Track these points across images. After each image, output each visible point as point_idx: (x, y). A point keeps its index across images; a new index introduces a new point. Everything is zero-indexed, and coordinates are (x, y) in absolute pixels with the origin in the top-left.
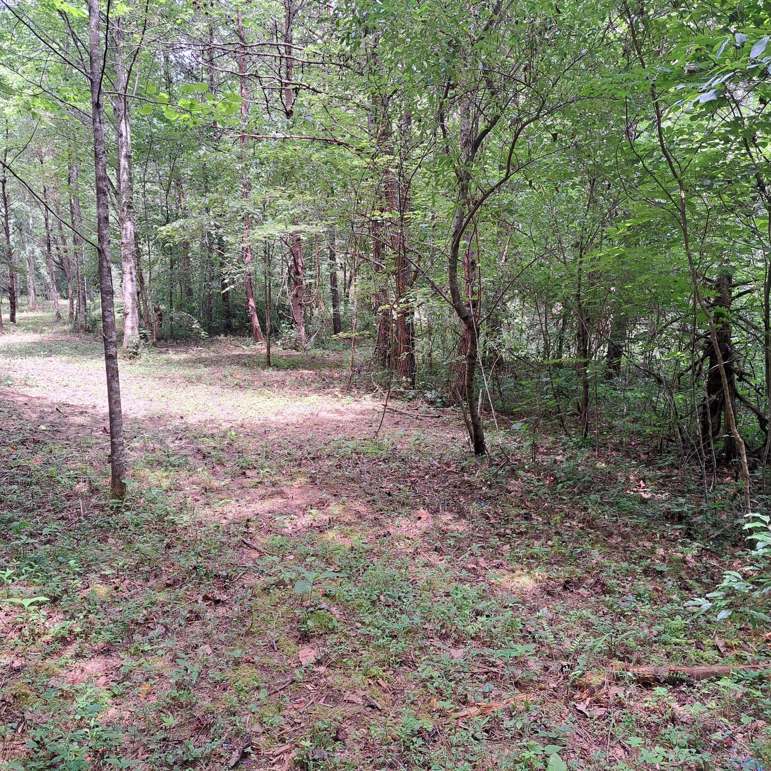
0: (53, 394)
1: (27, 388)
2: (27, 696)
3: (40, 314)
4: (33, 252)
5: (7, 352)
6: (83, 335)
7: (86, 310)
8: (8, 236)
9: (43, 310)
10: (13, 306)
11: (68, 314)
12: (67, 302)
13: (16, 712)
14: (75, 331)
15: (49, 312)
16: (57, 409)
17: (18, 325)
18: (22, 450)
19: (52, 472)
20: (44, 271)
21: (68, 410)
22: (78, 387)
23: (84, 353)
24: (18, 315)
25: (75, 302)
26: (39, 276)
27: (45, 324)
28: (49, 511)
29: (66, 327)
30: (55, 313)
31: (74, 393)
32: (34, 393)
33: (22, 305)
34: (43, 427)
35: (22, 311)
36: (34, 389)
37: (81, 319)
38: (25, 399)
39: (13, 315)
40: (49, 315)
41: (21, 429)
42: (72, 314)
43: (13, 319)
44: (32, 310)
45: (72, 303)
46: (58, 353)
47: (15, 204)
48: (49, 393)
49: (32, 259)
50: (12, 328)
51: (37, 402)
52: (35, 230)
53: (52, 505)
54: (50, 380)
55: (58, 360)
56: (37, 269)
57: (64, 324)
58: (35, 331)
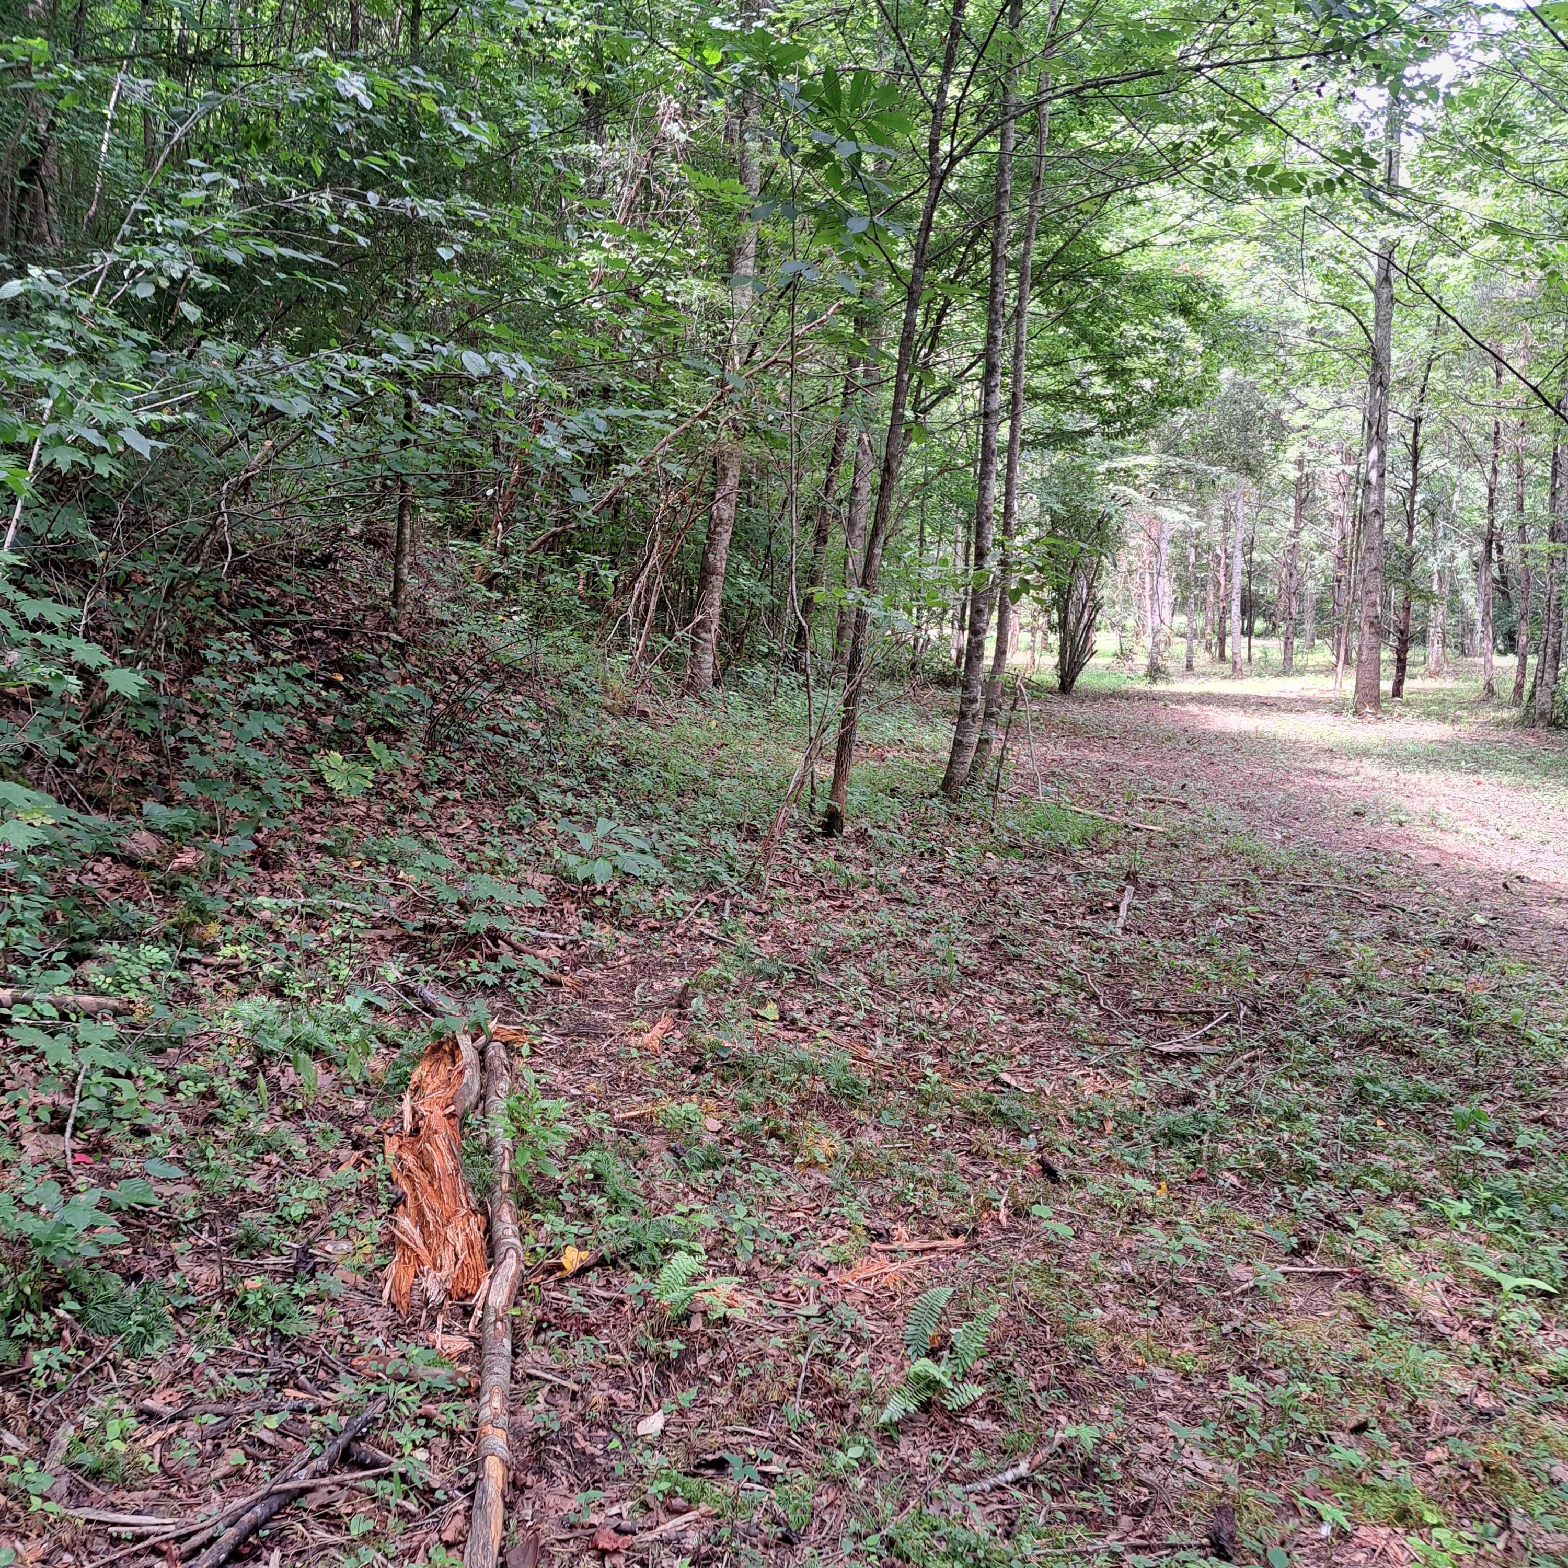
0: (1489, 853)
1: (1438, 833)
2: (1513, 1480)
3: (1448, 684)
4: (1453, 558)
5: (1389, 757)
6: (1543, 733)
7: (1556, 679)
8: (1411, 528)
9: (1456, 674)
10: (1401, 664)
11: (1512, 686)
12: (1512, 660)
13: (1490, 1503)
14: (1527, 721)
15: (1467, 680)
16: (1505, 886)
17: (1407, 704)
18: (1444, 960)
19: (1516, 1017)
20: (1468, 598)
21: (1530, 891)
22: (1543, 843)
23: (1548, 770)
24: (1408, 684)
25: (1532, 660)
26: (1456, 608)
27: (1462, 704)
28: (1512, 1098)
29: (1505, 714)
30: (1481, 683)
31: (1533, 856)
32: (1450, 843)
33: (1414, 665)
34: (1479, 919)
35: (1413, 677)
36: (1450, 839)
37: (1543, 697)
38: (1435, 857)
39: (1399, 683)
40: (1471, 687)
41: (1437, 914)
42: (1519, 687)
43: (1397, 692)
44: (1434, 675)
45: (1523, 665)
46: (1491, 765)
47: (1430, 462)
48: (1482, 849)
49: (1447, 573)
50: (1399, 709)
51: (1462, 866)
52: (1458, 513)
53: (1518, 1088)
54: (1483, 823)
55: (1494, 780)
56: (1455, 592)
57: (1500, 706)
58: (1443, 719)
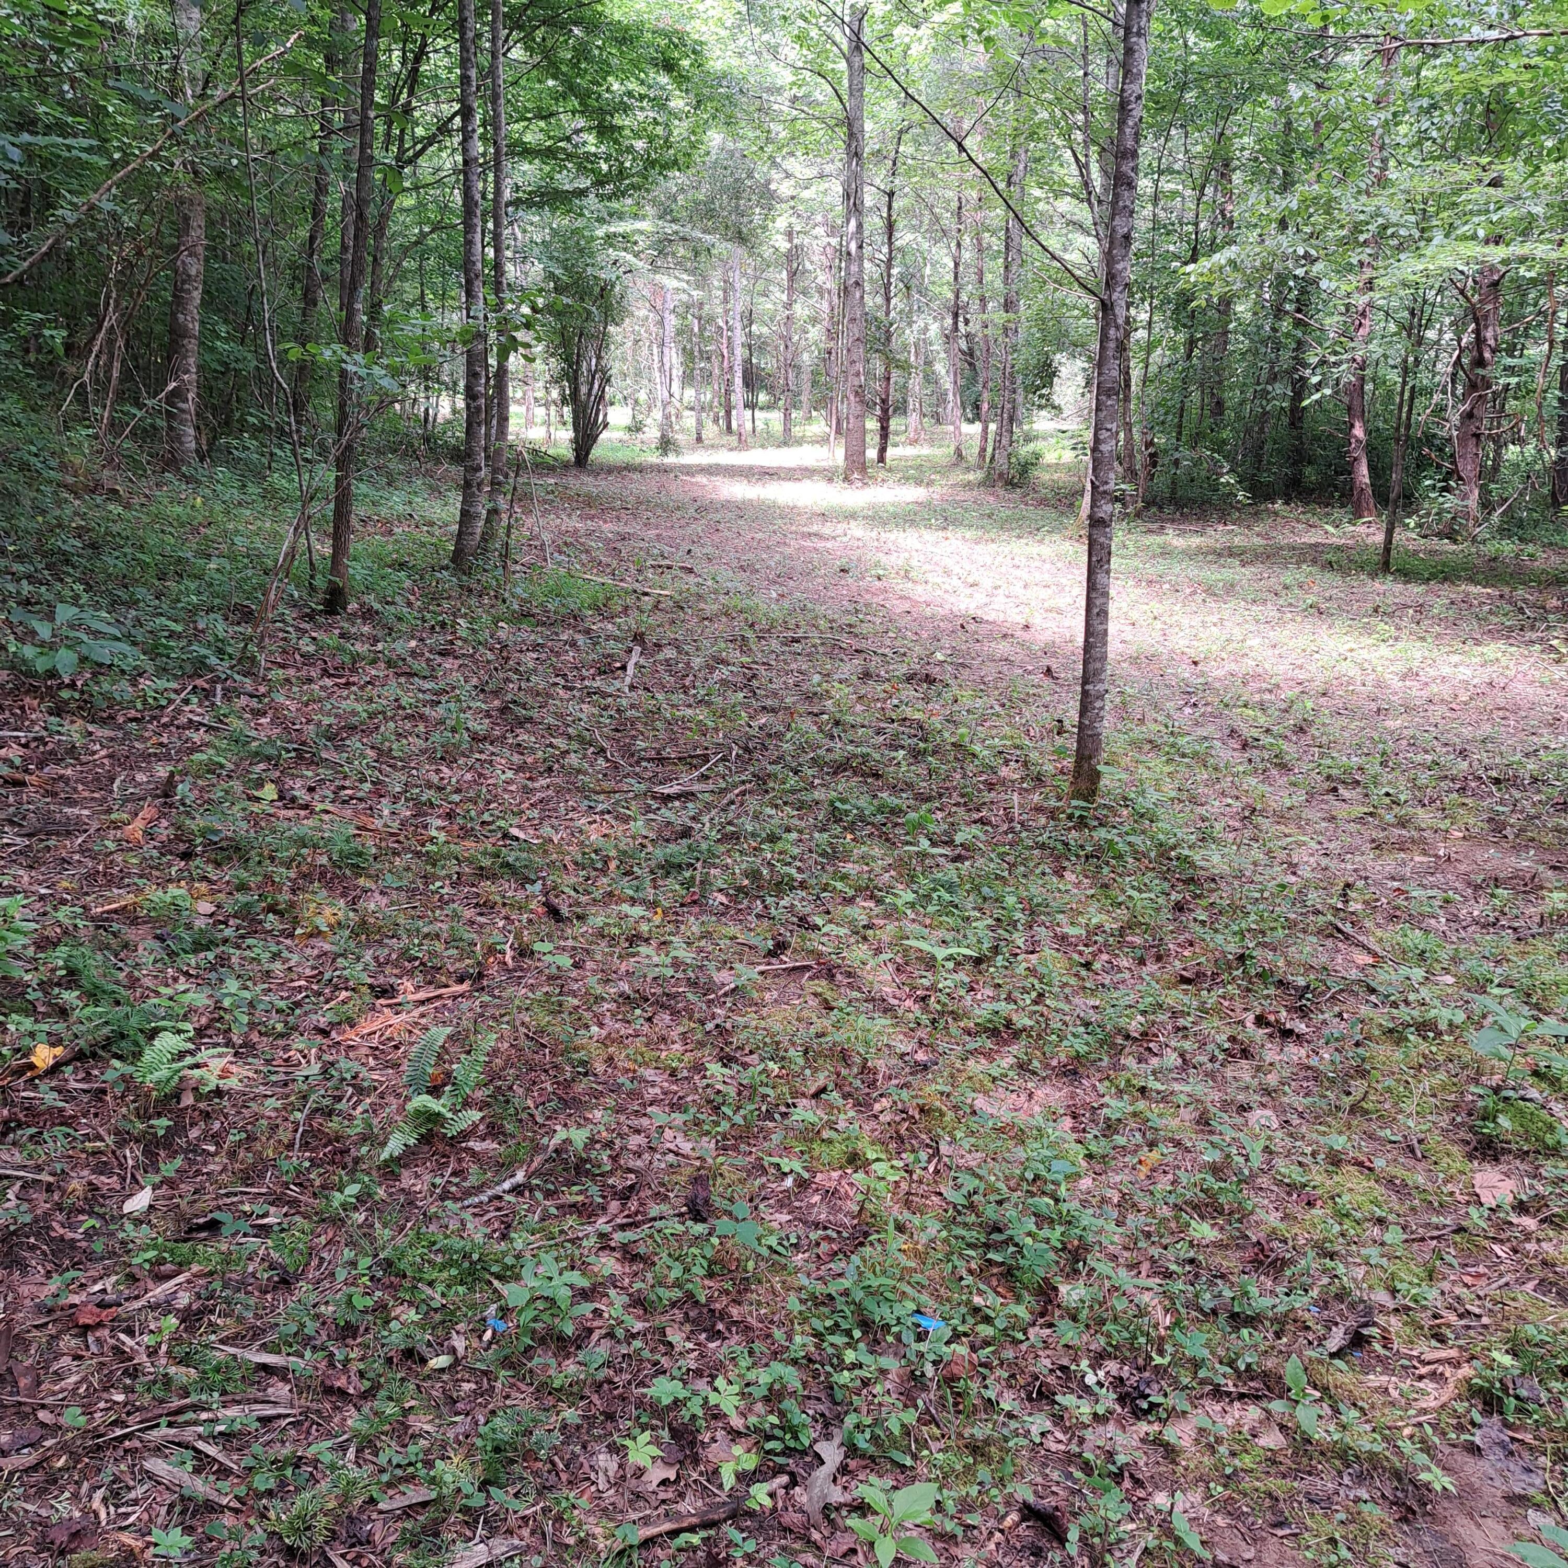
0: (952, 599)
1: (910, 585)
2: (942, 1115)
3: (925, 450)
4: (926, 329)
5: (873, 518)
6: (1002, 492)
7: (1012, 442)
8: (888, 300)
9: (931, 442)
10: (884, 432)
11: (976, 450)
12: (977, 427)
13: (924, 1136)
14: (988, 483)
15: (941, 446)
16: (962, 627)
17: (890, 470)
18: (908, 692)
19: (962, 735)
20: (940, 368)
21: (983, 629)
22: (995, 588)
23: (1004, 525)
24: (891, 452)
25: (993, 427)
26: (930, 379)
27: (937, 469)
28: (957, 804)
29: (971, 477)
30: (952, 449)
31: (988, 600)
32: (919, 592)
33: (897, 433)
34: (939, 656)
35: (896, 445)
36: (920, 589)
37: (1001, 459)
38: (907, 606)
39: (883, 450)
40: (942, 453)
41: (904, 655)
42: (983, 450)
43: (881, 459)
44: (914, 442)
45: (985, 430)
46: (957, 522)
47: (904, 238)
48: (946, 596)
49: (922, 344)
50: (882, 474)
51: (928, 612)
52: (931, 287)
53: (962, 796)
54: (947, 573)
55: (959, 535)
56: (929, 363)
57: (968, 469)
58: (919, 482)
